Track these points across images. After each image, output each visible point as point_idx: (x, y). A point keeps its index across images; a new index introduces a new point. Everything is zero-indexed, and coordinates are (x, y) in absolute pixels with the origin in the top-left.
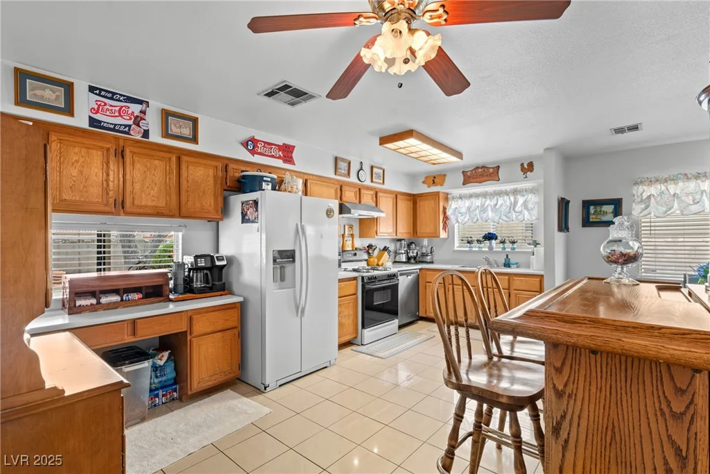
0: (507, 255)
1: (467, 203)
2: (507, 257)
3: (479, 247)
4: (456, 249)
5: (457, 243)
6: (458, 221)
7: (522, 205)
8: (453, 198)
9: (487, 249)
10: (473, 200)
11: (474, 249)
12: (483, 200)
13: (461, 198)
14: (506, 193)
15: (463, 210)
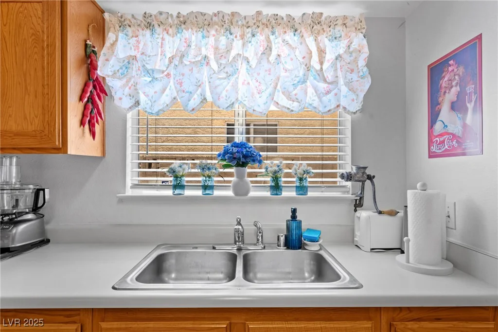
0: (294, 211)
1: (172, 44)
2: (294, 217)
3: (205, 187)
4: (130, 192)
5: (132, 176)
6: (137, 103)
7: (334, 65)
8: (123, 23)
9: (230, 193)
10: (192, 35)
11: (188, 193)
12: (223, 40)
13: (149, 26)
14: (292, 25)
15: (159, 64)
